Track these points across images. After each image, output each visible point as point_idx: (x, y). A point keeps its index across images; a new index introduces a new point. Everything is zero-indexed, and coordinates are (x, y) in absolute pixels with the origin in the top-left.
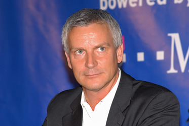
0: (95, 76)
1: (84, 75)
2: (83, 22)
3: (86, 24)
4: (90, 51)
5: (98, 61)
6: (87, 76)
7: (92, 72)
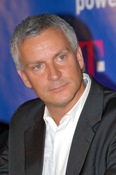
0: (62, 89)
1: (50, 90)
2: (35, 32)
3: (39, 33)
4: (49, 61)
5: (61, 70)
6: (52, 90)
7: (57, 85)
